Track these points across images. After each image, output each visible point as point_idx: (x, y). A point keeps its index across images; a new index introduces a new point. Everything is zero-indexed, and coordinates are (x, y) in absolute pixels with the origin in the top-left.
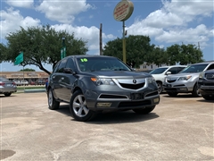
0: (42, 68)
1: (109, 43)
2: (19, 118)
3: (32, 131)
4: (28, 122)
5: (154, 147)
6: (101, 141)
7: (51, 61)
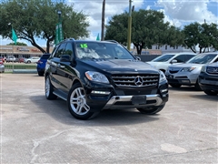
0: (34, 44)
1: (115, 18)
2: (5, 105)
3: (18, 119)
4: (14, 110)
5: (123, 141)
6: (79, 133)
7: (46, 36)
